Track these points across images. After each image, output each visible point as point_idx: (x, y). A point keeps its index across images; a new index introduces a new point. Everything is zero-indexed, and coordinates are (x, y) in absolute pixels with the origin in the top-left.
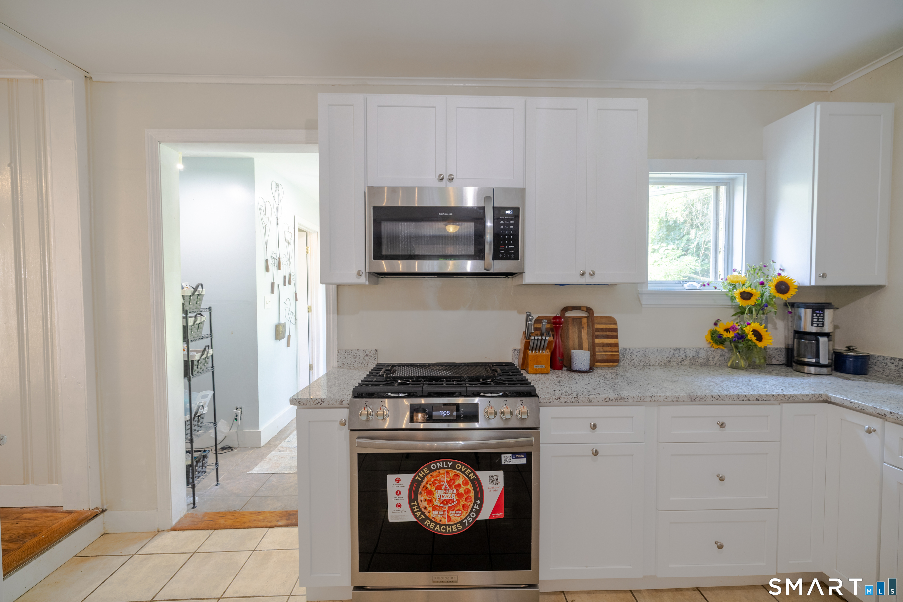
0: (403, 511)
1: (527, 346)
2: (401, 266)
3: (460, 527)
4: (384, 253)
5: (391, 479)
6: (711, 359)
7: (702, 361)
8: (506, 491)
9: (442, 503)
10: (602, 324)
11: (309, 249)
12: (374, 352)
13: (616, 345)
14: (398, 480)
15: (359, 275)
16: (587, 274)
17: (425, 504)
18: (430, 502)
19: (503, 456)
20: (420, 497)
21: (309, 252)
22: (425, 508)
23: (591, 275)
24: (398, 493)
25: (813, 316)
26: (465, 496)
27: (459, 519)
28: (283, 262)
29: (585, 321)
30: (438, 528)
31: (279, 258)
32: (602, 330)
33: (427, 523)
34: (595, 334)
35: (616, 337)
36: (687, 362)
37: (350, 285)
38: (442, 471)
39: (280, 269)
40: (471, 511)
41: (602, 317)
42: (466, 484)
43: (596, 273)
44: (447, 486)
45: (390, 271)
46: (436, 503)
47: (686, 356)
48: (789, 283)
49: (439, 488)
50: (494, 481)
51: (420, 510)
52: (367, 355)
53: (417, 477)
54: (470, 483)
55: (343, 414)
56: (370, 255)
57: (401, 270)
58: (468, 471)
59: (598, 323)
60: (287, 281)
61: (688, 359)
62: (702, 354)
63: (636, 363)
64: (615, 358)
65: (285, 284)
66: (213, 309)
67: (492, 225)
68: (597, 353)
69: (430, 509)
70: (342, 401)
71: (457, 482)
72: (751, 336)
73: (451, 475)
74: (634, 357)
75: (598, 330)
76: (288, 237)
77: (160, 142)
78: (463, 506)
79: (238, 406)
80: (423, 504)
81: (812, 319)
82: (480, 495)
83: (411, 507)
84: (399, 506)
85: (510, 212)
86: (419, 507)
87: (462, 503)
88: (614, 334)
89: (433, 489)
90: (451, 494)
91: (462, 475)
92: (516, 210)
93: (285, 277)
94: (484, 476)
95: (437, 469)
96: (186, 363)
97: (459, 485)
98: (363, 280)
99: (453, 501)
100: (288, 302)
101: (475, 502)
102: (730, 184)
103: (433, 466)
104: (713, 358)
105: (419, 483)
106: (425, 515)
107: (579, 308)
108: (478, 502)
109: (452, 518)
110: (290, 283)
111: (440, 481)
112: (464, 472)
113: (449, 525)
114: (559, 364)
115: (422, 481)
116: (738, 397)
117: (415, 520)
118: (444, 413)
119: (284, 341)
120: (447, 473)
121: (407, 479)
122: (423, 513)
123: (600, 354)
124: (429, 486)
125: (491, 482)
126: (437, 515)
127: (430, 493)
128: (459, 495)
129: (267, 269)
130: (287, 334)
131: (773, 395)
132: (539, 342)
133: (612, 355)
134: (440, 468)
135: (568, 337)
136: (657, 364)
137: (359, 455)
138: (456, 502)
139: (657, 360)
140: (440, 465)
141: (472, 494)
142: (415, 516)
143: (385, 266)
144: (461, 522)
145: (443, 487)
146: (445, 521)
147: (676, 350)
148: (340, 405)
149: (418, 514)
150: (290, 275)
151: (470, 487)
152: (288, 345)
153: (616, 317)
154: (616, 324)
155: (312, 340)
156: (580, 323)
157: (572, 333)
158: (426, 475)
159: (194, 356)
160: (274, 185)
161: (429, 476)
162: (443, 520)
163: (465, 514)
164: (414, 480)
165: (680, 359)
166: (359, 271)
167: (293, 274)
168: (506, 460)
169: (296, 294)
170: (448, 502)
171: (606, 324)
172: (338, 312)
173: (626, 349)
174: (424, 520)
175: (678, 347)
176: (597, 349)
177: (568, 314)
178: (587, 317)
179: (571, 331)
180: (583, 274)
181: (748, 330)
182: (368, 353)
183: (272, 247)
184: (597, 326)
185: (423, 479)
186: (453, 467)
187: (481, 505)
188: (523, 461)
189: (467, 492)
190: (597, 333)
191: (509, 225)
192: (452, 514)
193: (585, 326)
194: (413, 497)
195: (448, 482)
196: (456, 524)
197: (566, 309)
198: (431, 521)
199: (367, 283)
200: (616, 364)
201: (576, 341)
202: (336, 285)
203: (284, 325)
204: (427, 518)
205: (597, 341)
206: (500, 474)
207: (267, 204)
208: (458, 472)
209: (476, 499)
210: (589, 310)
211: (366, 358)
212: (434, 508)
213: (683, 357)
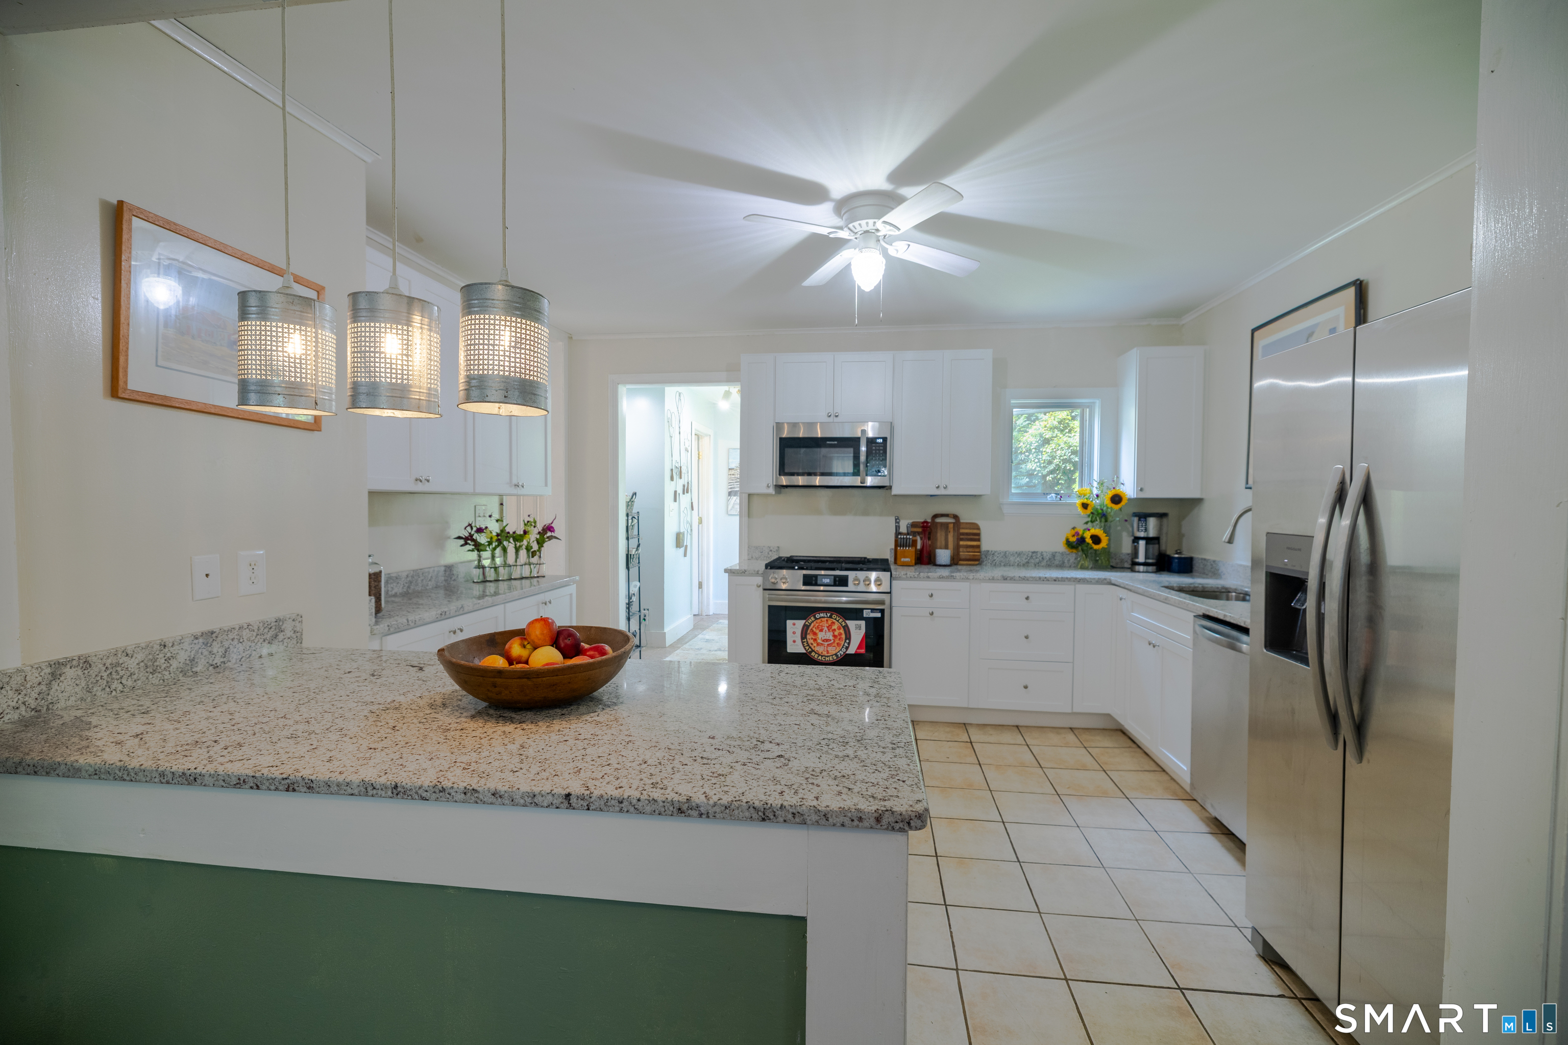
0: (797, 645)
1: (896, 546)
2: (801, 480)
3: (835, 658)
4: (786, 471)
5: (789, 623)
6: (1066, 561)
7: (1058, 563)
8: (866, 636)
9: (823, 641)
10: (967, 529)
11: (701, 454)
12: (777, 548)
13: (979, 547)
14: (794, 624)
15: (768, 487)
16: (942, 488)
17: (812, 641)
18: (815, 640)
19: (865, 611)
20: (808, 637)
21: (701, 457)
22: (812, 644)
23: (945, 488)
24: (794, 633)
25: (1139, 524)
26: (839, 637)
27: (834, 652)
28: (683, 471)
29: (951, 526)
30: (820, 658)
31: (681, 467)
32: (967, 534)
33: (813, 654)
34: (960, 537)
35: (979, 540)
36: (1044, 563)
37: (758, 495)
38: (823, 619)
39: (681, 478)
40: (843, 647)
41: (967, 523)
42: (839, 629)
43: (948, 486)
44: (827, 629)
45: (788, 484)
46: (819, 641)
47: (1043, 558)
48: (1122, 495)
49: (821, 630)
50: (859, 627)
51: (808, 645)
52: (771, 551)
53: (807, 623)
54: (842, 629)
55: (759, 580)
56: (776, 472)
57: (801, 484)
58: (841, 620)
59: (963, 528)
60: (686, 490)
61: (1045, 561)
62: (1058, 558)
63: (997, 563)
64: (976, 558)
65: (684, 493)
66: (640, 513)
67: (866, 449)
68: (961, 553)
69: (815, 645)
70: (758, 571)
71: (833, 628)
72: (1089, 540)
73: (830, 622)
74: (995, 558)
75: (963, 534)
76: (688, 444)
77: (618, 384)
78: (838, 644)
79: (646, 608)
80: (811, 641)
81: (1138, 525)
82: (848, 637)
83: (803, 642)
84: (794, 641)
85: (880, 441)
86: (807, 643)
87: (836, 642)
88: (977, 537)
89: (817, 631)
90: (829, 636)
91: (836, 622)
92: (885, 439)
93: (684, 486)
94: (851, 624)
95: (820, 618)
96: (627, 555)
97: (835, 630)
98: (772, 491)
99: (830, 640)
100: (685, 512)
101: (845, 642)
102: (1091, 407)
103: (818, 616)
104: (1069, 560)
105: (807, 627)
106: (812, 649)
107: (947, 515)
108: (847, 641)
109: (830, 652)
110: (687, 492)
111: (822, 626)
112: (838, 621)
113: (827, 656)
114: (925, 559)
115: (810, 625)
116: (1040, 578)
117: (805, 652)
118: (827, 581)
119: (682, 549)
120: (827, 620)
121: (800, 623)
122: (810, 647)
123: (963, 554)
124: (814, 629)
125: (856, 628)
126: (820, 649)
127: (815, 634)
128: (835, 636)
129: (672, 479)
130: (685, 544)
131: (1067, 578)
132: (905, 540)
133: (974, 555)
134: (822, 617)
135: (936, 540)
136: (1016, 564)
137: (770, 607)
138: (832, 641)
139: (1016, 561)
140: (822, 615)
141: (843, 636)
142: (805, 649)
143: (784, 480)
144: (836, 655)
145: (824, 630)
146: (825, 653)
147: (1033, 552)
148: (757, 573)
149: (807, 648)
150: (688, 483)
151: (842, 631)
152: (685, 555)
153: (980, 523)
154: (979, 529)
155: (702, 555)
156: (947, 527)
157: (940, 536)
158: (813, 621)
159: (632, 551)
160: (678, 394)
161: (815, 622)
162: (824, 652)
163: (838, 649)
164: (805, 625)
165: (1037, 560)
166: (768, 484)
167: (690, 483)
168: (866, 614)
169: (692, 503)
170: (827, 640)
171: (970, 529)
172: (749, 515)
173: (988, 551)
174: (810, 652)
175: (1036, 550)
176: (961, 550)
177: (939, 520)
178: (954, 523)
179: (939, 535)
180: (938, 487)
181: (1087, 535)
182: (771, 549)
183: (676, 457)
184: (962, 531)
185: (810, 624)
186: (831, 617)
187: (849, 644)
188: (879, 615)
189: (840, 634)
190: (962, 537)
191: (879, 450)
192: (830, 649)
193: (952, 530)
194: (804, 636)
195: (828, 627)
196: (832, 655)
197: (936, 516)
198: (816, 653)
199: (774, 493)
200: (977, 563)
201: (943, 543)
202: (747, 495)
203: (683, 534)
204: (813, 651)
205: (962, 543)
206: (863, 623)
207: (673, 415)
208: (834, 621)
209: (846, 640)
210: (956, 517)
211: (770, 553)
212: (818, 644)
213: (1041, 559)
